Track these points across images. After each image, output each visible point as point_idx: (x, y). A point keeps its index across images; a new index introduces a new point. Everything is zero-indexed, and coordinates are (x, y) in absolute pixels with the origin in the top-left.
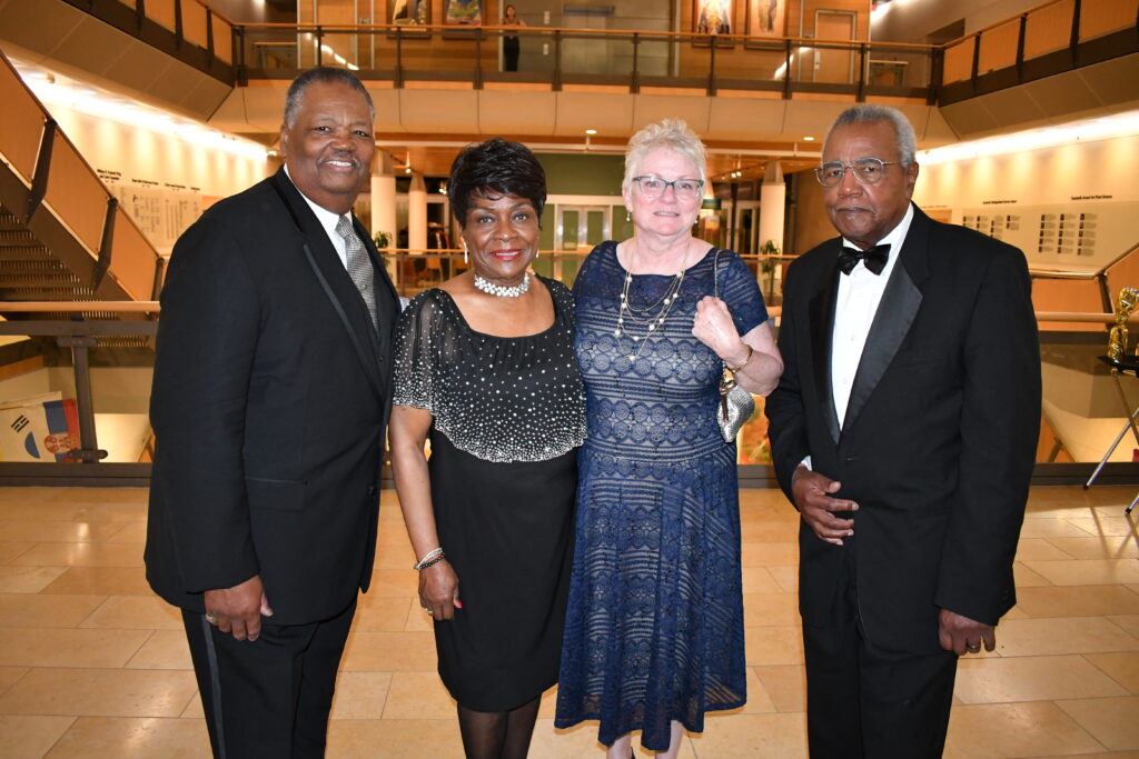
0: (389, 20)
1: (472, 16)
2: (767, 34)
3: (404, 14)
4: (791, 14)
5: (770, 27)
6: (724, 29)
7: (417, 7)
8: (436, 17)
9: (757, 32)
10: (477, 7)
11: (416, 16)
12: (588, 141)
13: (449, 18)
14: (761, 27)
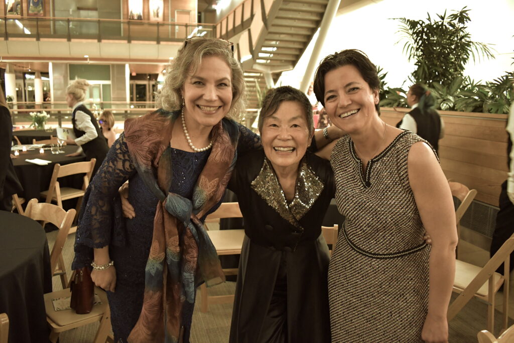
0: (5, 14)
1: (39, 11)
2: (156, 19)
3: (11, 10)
4: (166, 11)
5: (158, 16)
6: (139, 17)
7: (17, 7)
8: (25, 12)
9: (153, 19)
10: (41, 8)
11: (16, 11)
12: (88, 60)
13: (30, 12)
14: (154, 16)
